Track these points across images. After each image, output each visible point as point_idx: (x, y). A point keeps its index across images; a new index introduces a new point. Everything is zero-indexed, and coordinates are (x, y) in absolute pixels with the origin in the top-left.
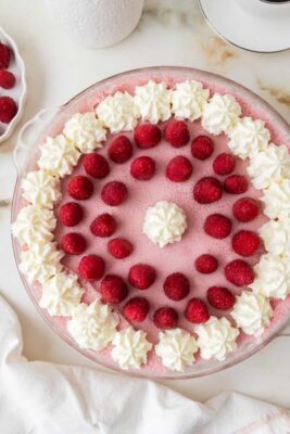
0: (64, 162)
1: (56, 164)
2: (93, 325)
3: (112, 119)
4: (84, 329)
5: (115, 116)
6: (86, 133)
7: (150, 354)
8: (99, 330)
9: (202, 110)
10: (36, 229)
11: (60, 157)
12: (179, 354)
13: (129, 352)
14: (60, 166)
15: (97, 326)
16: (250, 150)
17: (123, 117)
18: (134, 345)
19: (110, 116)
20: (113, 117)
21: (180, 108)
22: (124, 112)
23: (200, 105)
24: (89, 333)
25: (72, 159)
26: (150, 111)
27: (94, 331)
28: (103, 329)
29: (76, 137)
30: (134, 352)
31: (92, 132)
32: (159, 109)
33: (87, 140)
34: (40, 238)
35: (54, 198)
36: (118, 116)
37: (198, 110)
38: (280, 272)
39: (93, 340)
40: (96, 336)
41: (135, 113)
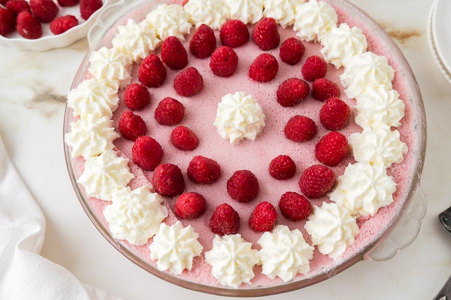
0: (141, 43)
1: (132, 43)
2: (135, 204)
3: (200, 12)
4: (123, 207)
5: (203, 9)
6: (169, 19)
7: (198, 260)
8: (141, 214)
9: (295, 13)
10: (95, 99)
11: (137, 36)
12: (233, 255)
13: (172, 243)
14: (136, 45)
15: (139, 206)
16: (343, 53)
17: (211, 12)
18: (179, 237)
19: (197, 9)
20: (200, 10)
21: (272, 9)
22: (213, 6)
23: (293, 8)
24: (129, 213)
25: (149, 41)
26: (241, 8)
27: (135, 211)
28: (146, 213)
29: (158, 22)
30: (177, 245)
31: (175, 19)
32: (250, 8)
33: (170, 26)
34: (97, 110)
35: (121, 77)
36: (207, 10)
37: (290, 12)
38: (368, 175)
39: (131, 224)
40: (136, 219)
41: (225, 11)
